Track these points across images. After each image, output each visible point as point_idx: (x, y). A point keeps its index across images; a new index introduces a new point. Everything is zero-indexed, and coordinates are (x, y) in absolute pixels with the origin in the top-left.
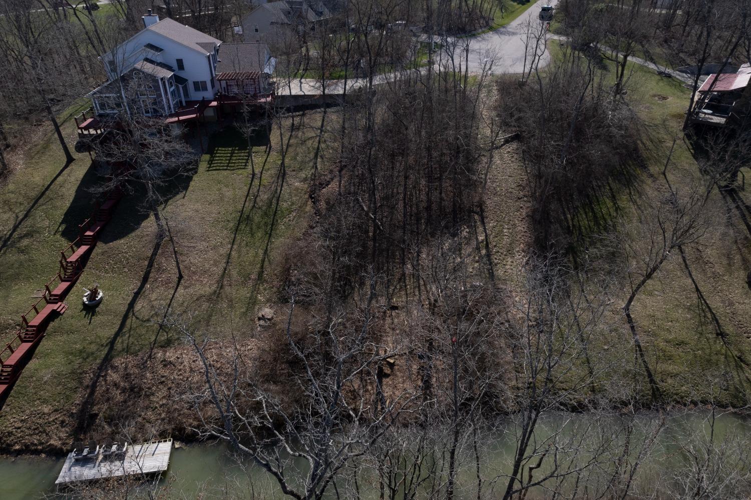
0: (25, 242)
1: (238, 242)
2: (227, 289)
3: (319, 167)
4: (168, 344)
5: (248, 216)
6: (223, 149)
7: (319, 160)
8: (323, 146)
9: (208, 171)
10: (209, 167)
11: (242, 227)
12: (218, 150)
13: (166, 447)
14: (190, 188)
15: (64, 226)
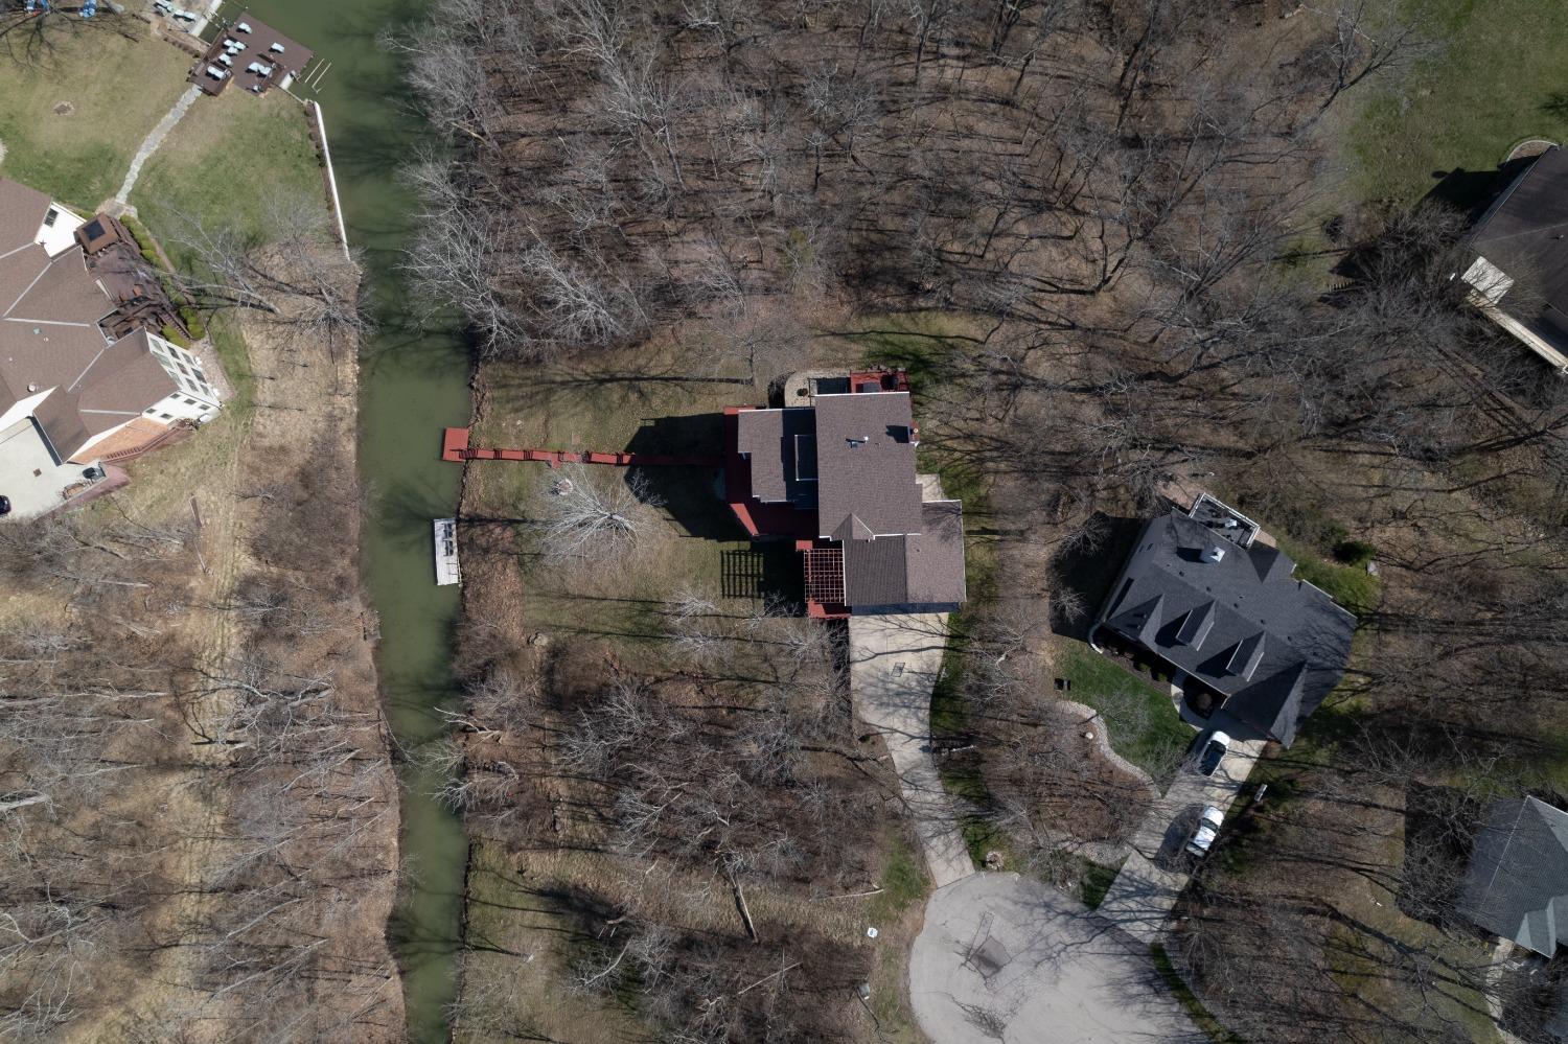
0: (634, 397)
1: (621, 605)
2: (569, 604)
3: (723, 683)
4: (521, 564)
5: (651, 611)
6: (761, 564)
7: (736, 683)
8: (761, 687)
9: (722, 552)
10: (728, 554)
11: (638, 606)
12: (759, 557)
13: (454, 580)
14: (694, 539)
15: (652, 423)
